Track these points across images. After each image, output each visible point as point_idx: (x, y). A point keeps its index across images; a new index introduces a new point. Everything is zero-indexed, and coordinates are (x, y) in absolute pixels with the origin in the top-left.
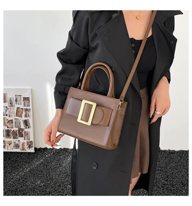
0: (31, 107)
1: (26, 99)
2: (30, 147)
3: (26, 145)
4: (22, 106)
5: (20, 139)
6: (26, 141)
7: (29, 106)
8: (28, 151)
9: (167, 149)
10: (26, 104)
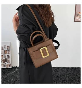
0: (10, 50)
1: (8, 47)
2: (10, 66)
3: (8, 65)
4: (6, 50)
5: (6, 63)
6: (8, 64)
7: (9, 49)
8: (9, 68)
9: (66, 67)
10: (8, 48)
